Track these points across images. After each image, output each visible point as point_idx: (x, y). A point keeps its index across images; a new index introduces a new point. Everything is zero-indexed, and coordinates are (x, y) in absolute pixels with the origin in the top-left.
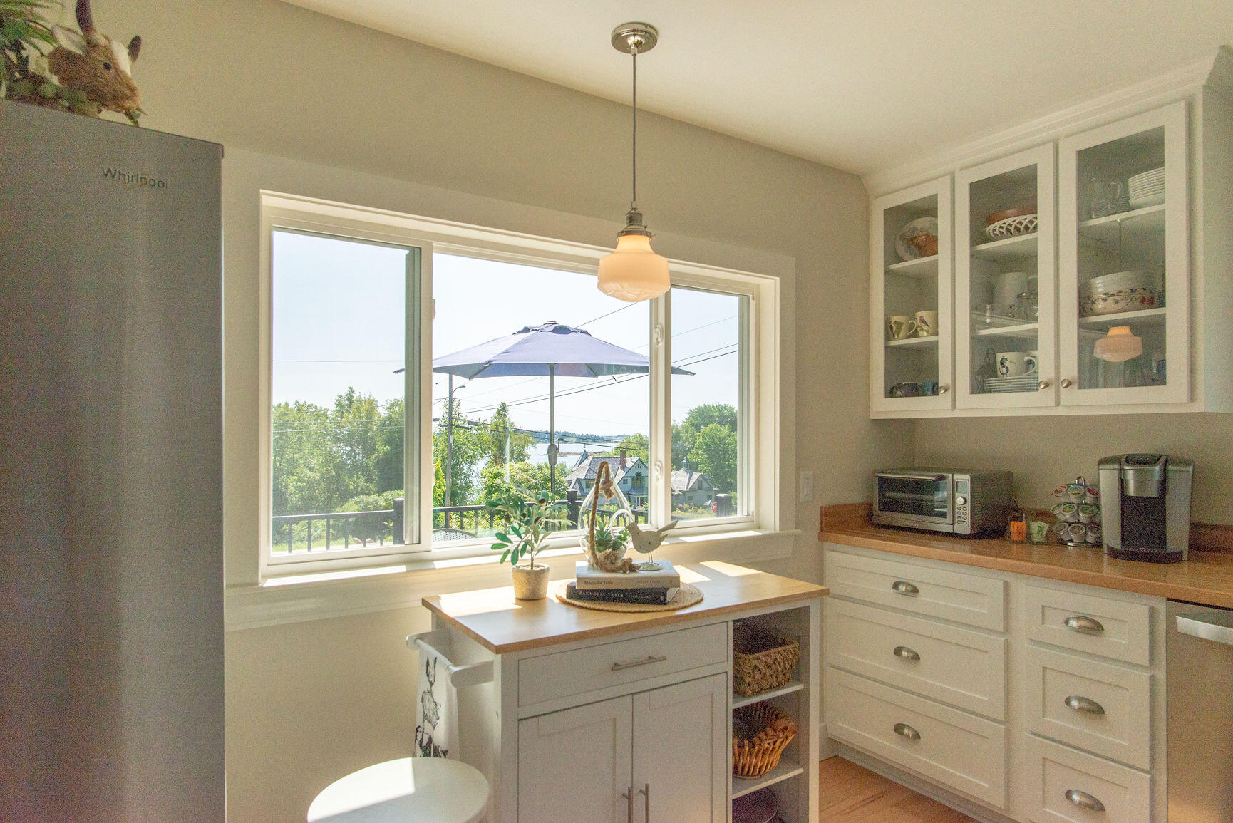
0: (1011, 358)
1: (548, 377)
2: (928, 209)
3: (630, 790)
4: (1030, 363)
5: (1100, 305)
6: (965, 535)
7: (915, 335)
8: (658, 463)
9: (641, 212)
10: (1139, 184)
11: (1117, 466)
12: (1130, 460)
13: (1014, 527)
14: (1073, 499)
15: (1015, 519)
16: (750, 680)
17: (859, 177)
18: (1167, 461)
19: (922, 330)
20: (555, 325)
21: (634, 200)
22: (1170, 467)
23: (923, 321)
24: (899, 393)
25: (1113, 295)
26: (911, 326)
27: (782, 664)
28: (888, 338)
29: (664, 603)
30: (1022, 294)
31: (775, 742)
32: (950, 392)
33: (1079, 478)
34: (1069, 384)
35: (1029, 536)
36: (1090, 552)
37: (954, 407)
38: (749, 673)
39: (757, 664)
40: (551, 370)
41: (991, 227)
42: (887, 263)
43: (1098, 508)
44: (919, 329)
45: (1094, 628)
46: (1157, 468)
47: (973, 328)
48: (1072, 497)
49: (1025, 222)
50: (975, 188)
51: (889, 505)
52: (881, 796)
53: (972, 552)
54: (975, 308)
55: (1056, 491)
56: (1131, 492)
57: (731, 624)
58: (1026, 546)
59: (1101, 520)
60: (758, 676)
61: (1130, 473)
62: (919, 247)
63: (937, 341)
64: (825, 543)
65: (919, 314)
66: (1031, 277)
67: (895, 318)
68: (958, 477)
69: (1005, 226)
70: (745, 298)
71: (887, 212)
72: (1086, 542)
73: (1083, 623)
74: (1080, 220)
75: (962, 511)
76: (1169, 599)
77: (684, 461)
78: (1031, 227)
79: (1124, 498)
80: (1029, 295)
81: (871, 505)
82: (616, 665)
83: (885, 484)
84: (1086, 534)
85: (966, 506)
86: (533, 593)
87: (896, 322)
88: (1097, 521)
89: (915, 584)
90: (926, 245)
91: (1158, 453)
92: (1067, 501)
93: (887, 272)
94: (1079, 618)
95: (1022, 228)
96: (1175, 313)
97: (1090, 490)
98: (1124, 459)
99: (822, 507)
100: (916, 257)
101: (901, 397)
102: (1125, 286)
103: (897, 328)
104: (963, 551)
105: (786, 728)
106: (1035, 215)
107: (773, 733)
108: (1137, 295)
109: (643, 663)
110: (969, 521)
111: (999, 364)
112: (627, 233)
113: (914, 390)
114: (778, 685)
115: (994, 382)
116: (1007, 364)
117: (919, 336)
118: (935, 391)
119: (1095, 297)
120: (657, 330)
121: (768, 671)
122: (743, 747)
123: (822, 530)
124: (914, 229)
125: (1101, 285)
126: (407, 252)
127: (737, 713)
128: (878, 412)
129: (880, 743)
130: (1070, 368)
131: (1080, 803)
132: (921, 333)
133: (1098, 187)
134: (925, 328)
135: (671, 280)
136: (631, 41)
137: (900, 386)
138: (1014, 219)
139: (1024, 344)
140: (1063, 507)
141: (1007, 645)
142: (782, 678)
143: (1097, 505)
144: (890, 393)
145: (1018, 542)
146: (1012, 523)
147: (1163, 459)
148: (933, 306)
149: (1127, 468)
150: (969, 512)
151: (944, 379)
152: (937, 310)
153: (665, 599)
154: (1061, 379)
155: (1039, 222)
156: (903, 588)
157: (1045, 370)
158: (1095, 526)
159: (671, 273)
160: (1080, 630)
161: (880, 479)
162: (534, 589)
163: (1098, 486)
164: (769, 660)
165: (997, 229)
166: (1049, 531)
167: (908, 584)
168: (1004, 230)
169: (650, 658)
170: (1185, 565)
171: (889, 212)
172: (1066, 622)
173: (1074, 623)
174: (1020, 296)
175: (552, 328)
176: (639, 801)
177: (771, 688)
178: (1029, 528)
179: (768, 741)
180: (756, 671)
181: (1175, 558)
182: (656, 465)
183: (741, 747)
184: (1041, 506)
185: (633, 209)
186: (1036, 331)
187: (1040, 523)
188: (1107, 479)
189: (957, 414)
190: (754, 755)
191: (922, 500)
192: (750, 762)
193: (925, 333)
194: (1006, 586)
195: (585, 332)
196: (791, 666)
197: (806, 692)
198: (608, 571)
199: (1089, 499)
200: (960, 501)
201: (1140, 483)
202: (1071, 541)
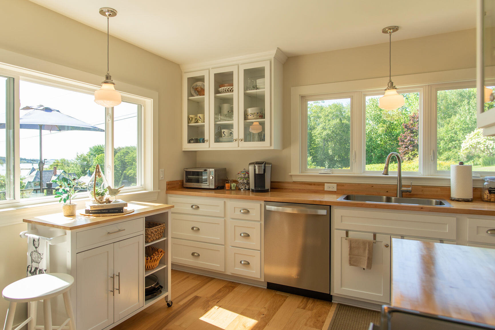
0: (226, 131)
1: (39, 130)
2: (201, 79)
3: (114, 275)
4: (231, 133)
5: (249, 117)
6: (213, 189)
7: (197, 122)
8: (109, 166)
9: (111, 75)
10: (259, 81)
11: (253, 165)
12: (257, 163)
13: (227, 185)
14: (243, 176)
15: (227, 183)
16: (150, 237)
17: (179, 65)
18: (265, 163)
19: (199, 120)
20: (44, 107)
21: (108, 71)
22: (266, 165)
23: (200, 117)
24: (192, 142)
25: (253, 114)
26: (196, 119)
27: (160, 231)
28: (188, 123)
29: (123, 212)
30: (229, 111)
31: (158, 256)
32: (208, 142)
33: (244, 169)
34: (242, 140)
35: (231, 188)
36: (247, 191)
37: (209, 147)
38: (150, 234)
39: (153, 231)
40: (41, 127)
41: (220, 89)
42: (188, 97)
43: (249, 178)
44: (198, 120)
45: (247, 212)
46: (263, 165)
47: (215, 121)
48: (242, 175)
49: (230, 89)
50: (216, 75)
51: (189, 181)
52: (188, 277)
53: (215, 193)
54: (216, 114)
55: (238, 173)
56: (257, 173)
57: (144, 218)
58: (230, 191)
59: (250, 182)
60: (153, 235)
61: (257, 167)
62: (198, 91)
63: (204, 125)
64: (168, 194)
65: (199, 115)
66: (231, 106)
67: (191, 116)
68: (211, 170)
69: (224, 89)
70: (140, 106)
71: (188, 78)
72: (246, 189)
73: (245, 211)
74: (245, 90)
75: (212, 181)
76: (265, 201)
77: (88, 171)
78: (232, 90)
79: (255, 174)
80: (231, 112)
81: (183, 181)
82: (108, 233)
83: (188, 173)
84: (246, 186)
85: (213, 179)
86: (71, 213)
87: (191, 117)
88: (249, 182)
89: (198, 205)
90: (201, 92)
91: (263, 161)
92: (241, 176)
93: (188, 99)
94: (243, 210)
95: (229, 90)
96: (267, 120)
97: (247, 173)
98: (255, 163)
99: (167, 182)
100: (197, 95)
101: (193, 143)
102: (256, 112)
103: (191, 120)
104: (212, 193)
105: (162, 251)
106: (232, 87)
107: (157, 253)
108: (258, 115)
109: (117, 232)
110: (214, 184)
111: (222, 133)
112: (105, 82)
113: (197, 141)
114: (158, 239)
115: (221, 139)
116: (225, 133)
117: (198, 123)
118: (203, 141)
119: (248, 114)
120: (108, 116)
121: (156, 234)
122: (148, 259)
123: (167, 190)
124: (197, 85)
125: (250, 111)
126: (7, 79)
127: (147, 248)
128: (185, 148)
129: (187, 260)
130: (242, 136)
131: (244, 264)
132: (199, 122)
133: (249, 81)
134: (201, 120)
135: (122, 99)
136: (107, 14)
137: (192, 139)
138: (227, 87)
139: (230, 127)
140: (240, 178)
141: (225, 221)
142: (160, 236)
143: (249, 177)
144: (189, 142)
145: (228, 190)
146: (226, 184)
147: (265, 162)
148: (203, 112)
149: (256, 165)
150: (214, 181)
151: (206, 138)
152: (204, 114)
153: (123, 211)
154: (239, 139)
155: (234, 89)
156: (194, 207)
157: (235, 136)
158: (248, 184)
159: (122, 96)
160: (244, 213)
161: (186, 171)
162: (72, 212)
163: (249, 172)
164: (156, 230)
165: (222, 89)
166: (236, 186)
167: (196, 206)
168: (224, 90)
169: (119, 230)
170: (269, 193)
171: (189, 79)
172: (240, 211)
173: (242, 211)
174: (228, 111)
175: (42, 108)
176: (116, 279)
177: (157, 239)
178: (231, 185)
179: (156, 256)
180: (152, 233)
181: (267, 191)
182: (108, 167)
183: (147, 259)
184: (234, 179)
185: (108, 74)
186: (233, 123)
187: (234, 184)
188: (251, 169)
189: (210, 149)
190: (151, 262)
191: (199, 178)
192: (150, 264)
193: (201, 122)
194: (225, 202)
195: (58, 111)
196: (163, 232)
197: (167, 240)
198: (100, 203)
199: (247, 176)
200: (211, 178)
201: (259, 170)
202: (242, 189)
